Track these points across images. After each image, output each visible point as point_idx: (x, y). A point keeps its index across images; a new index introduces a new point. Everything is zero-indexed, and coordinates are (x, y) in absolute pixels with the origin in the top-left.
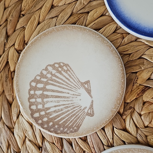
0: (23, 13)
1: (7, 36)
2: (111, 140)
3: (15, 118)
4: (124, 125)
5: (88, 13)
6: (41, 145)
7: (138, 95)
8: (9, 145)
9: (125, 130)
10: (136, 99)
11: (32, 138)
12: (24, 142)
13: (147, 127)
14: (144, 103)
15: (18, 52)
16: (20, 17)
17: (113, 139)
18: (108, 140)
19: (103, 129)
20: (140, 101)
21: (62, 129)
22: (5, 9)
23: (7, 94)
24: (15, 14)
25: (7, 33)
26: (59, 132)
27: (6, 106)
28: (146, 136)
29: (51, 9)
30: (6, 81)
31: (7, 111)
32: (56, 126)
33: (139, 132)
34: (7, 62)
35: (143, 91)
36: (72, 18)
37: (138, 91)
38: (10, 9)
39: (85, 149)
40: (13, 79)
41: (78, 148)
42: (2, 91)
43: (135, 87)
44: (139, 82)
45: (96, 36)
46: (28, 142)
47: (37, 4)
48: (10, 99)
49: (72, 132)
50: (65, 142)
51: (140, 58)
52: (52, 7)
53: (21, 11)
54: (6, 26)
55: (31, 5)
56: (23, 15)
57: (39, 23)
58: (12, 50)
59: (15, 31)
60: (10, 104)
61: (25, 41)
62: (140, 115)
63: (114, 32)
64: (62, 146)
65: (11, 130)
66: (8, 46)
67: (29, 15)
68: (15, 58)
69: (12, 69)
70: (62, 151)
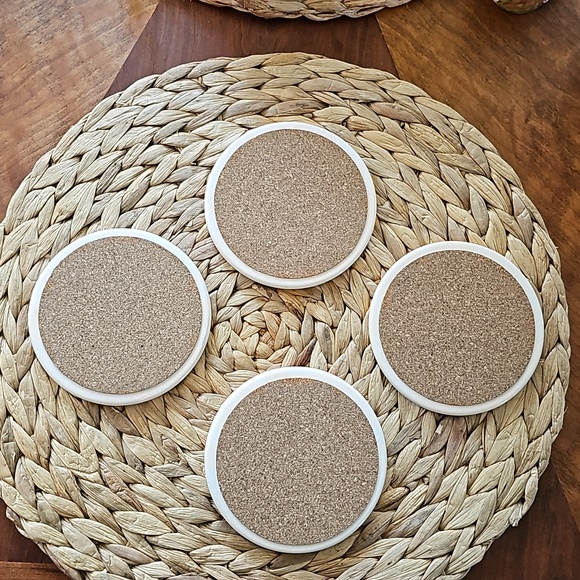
0: (407, 125)
1: (368, 103)
3: (239, 121)
4: (242, 287)
5: (410, 227)
6: (200, 164)
7: (290, 305)
8: (195, 114)
9: (236, 289)
10: (284, 303)
11: (211, 149)
12: (204, 138)
13: (243, 321)
14: (278, 315)
15: (344, 121)
16: (400, 121)
20: (281, 308)
22: (412, 97)
23: (277, 106)
24: (405, 114)
25: (373, 102)
27: (258, 106)
28: (229, 320)
29: (414, 170)
30: (297, 105)
31: (251, 109)
33: (235, 309)
34: (327, 105)
35: (296, 312)
36: (402, 202)
37: (295, 305)
38: (412, 105)
39: (201, 231)
40: (302, 115)
42: (281, 98)
43: (302, 300)
44: (309, 305)
46: (205, 143)
47: (421, 147)
48: (269, 112)
51: (345, 305)
52: (418, 172)
53: (409, 123)
54: (386, 100)
55: (418, 138)
56: (403, 127)
57: (391, 152)
58: (347, 112)
59: (378, 114)
60: (260, 113)
61: (362, 131)
62: (259, 310)
63: (382, 267)
65: (222, 115)
66: (353, 104)
67: (403, 137)
68: (334, 118)
69: (316, 113)
70: (194, 196)
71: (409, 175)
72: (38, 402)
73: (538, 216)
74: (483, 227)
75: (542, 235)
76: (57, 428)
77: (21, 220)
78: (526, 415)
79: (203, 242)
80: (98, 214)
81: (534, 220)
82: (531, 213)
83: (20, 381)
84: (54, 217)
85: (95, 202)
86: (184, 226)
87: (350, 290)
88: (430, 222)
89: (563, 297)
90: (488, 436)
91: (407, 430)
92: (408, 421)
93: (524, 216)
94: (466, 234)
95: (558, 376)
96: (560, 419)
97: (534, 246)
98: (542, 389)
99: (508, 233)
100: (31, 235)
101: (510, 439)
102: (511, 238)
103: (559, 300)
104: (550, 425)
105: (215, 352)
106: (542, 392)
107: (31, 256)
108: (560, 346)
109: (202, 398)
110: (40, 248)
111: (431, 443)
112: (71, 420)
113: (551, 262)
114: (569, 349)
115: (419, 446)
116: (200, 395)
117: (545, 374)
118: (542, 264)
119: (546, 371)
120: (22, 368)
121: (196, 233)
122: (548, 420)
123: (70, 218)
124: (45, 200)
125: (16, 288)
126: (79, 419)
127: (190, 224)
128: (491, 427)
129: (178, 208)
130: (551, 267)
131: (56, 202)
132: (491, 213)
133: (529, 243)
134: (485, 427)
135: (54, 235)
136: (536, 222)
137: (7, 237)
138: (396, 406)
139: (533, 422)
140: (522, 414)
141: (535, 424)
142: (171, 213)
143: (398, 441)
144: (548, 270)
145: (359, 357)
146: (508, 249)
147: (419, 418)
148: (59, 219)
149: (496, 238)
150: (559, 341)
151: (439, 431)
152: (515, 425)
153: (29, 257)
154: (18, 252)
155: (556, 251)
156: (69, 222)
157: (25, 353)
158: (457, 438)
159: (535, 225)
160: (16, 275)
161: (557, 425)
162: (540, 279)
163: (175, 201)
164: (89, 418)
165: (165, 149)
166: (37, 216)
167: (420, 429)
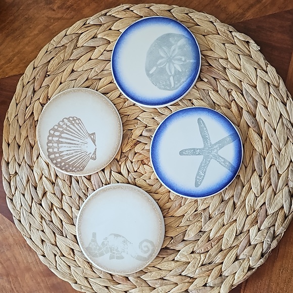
0: (48, 73)
1: (34, 92)
2: (108, 180)
3: (35, 159)
4: (119, 169)
5: (100, 79)
6: (54, 181)
7: (131, 147)
8: (28, 180)
9: (120, 173)
10: (130, 150)
11: (47, 175)
12: (41, 178)
13: (136, 171)
14: (136, 153)
15: (42, 105)
16: (45, 77)
17: (110, 179)
18: (106, 181)
19: (103, 170)
20: (133, 152)
21: (71, 168)
22: (34, 68)
23: (30, 138)
24: (42, 74)
25: (34, 89)
26: (69, 170)
27: (29, 148)
28: (135, 179)
29: (71, 73)
30: (30, 128)
31: (30, 152)
32: (67, 166)
33: (130, 175)
34: (33, 113)
35: (136, 144)
36: (87, 82)
37: (132, 144)
38: (38, 69)
39: (88, 186)
40: (36, 126)
41: (83, 185)
42: (26, 136)
43: (130, 141)
44: (133, 137)
46: (44, 178)
47: (60, 68)
48: (32, 143)
49: (78, 171)
50: (73, 180)
51: (136, 119)
52: (73, 71)
53: (47, 72)
54: (34, 82)
55: (55, 68)
56: (49, 75)
57: (61, 83)
58: (37, 103)
59: (41, 88)
60: (32, 147)
61: (48, 97)
62: (132, 163)
63: (119, 97)
64: (71, 183)
65: (31, 167)
66: (34, 100)
67: (53, 76)
68: (39, 110)
69: (36, 119)
70: (70, 187)
71: (74, 76)
72: (162, 279)
73: (103, 12)
74: (105, 42)
75: (113, 11)
76: (176, 271)
77: (70, 275)
78: (204, 34)
79: (94, 186)
80: (73, 236)
81: (105, 14)
82: (102, 15)
83: (150, 286)
84: (71, 258)
85: (66, 237)
86: (85, 194)
87: (129, 115)
88: (99, 69)
89: (147, 5)
90: (212, 56)
91: (203, 97)
92: (199, 95)
93: (103, 19)
94: (108, 51)
95: (187, 14)
96: (209, 16)
97: (119, 16)
98: (192, 23)
99: (110, 29)
100: (79, 271)
101: (216, 44)
102: (113, 28)
103: (148, 8)
104: (212, 22)
105: (150, 188)
106: (194, 24)
107: (89, 272)
108: (172, 11)
109: (172, 198)
110: (86, 267)
111: (211, 85)
112: (173, 264)
113: (128, 9)
114: (174, 6)
115: (212, 92)
116: (170, 199)
117: (185, 21)
118: (129, 14)
119: (183, 20)
120: (144, 284)
121: (89, 189)
122: (209, 23)
123: (73, 250)
124: (62, 261)
125: (104, 282)
126: (173, 260)
127: (84, 191)
128: (209, 53)
129: (75, 196)
130: (131, 9)
131: (64, 256)
132: (99, 36)
133: (117, 19)
134: (208, 56)
135: (80, 259)
136: (106, 13)
137: (78, 282)
138: (190, 100)
139: (208, 31)
140: (204, 36)
141: (210, 30)
142: (77, 200)
143: (208, 102)
144: (132, 11)
145: (163, 116)
146: (118, 30)
147: (198, 89)
148: (72, 255)
149: (112, 36)
150: (169, 11)
151: (206, 80)
152: (209, 41)
153: (89, 273)
154: (86, 278)
155: (123, 5)
156: (75, 251)
157: (137, 282)
158: (211, 72)
159: (108, 14)
160: (97, 281)
161: (212, 18)
162: (136, 16)
163: (71, 197)
164: (174, 255)
165: (44, 198)
166: (69, 266)
167: (204, 90)
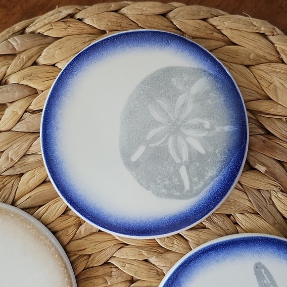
5: (22, 175)
45: (27, 225)
51: (107, 263)
73: (17, 27)
74: (26, 92)
75: (40, 24)
78: (248, 63)
81: (22, 32)
82: (14, 34)
87: (90, 255)
88: (16, 153)
89: (113, 6)
90: (272, 111)
91: (259, 207)
92: (248, 204)
93: (17, 43)
94: (33, 112)
95: (204, 20)
96: (257, 22)
97: (52, 34)
98: (219, 40)
99: (35, 63)
101: (278, 84)
102: (41, 60)
103: (116, 11)
104: (263, 35)
106: (223, 41)
108: (170, 15)
111: (276, 179)
113: (71, 16)
114: (175, 4)
115: (280, 195)
117: (202, 35)
118: (73, 27)
119: (198, 34)
122: (257, 37)
128: (263, 106)
130: (78, 16)
132: (12, 80)
133: (47, 40)
134: (261, 112)
136: (24, 29)
138: (229, 216)
139: (258, 56)
140: (248, 66)
141: (261, 53)
143: (271, 219)
144: (80, 20)
145: (169, 255)
146: (54, 65)
149: (40, 78)
150: (164, 15)
151: (262, 169)
152: (262, 78)
155: (60, 9)
158: (272, 149)
159: (28, 30)
161: (263, 26)
162: (90, 30)
167: (259, 190)
